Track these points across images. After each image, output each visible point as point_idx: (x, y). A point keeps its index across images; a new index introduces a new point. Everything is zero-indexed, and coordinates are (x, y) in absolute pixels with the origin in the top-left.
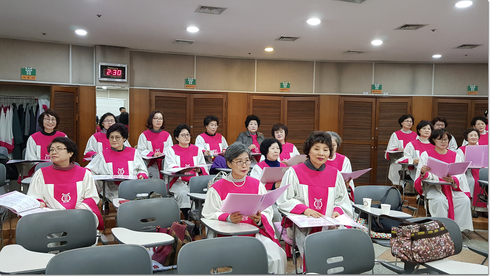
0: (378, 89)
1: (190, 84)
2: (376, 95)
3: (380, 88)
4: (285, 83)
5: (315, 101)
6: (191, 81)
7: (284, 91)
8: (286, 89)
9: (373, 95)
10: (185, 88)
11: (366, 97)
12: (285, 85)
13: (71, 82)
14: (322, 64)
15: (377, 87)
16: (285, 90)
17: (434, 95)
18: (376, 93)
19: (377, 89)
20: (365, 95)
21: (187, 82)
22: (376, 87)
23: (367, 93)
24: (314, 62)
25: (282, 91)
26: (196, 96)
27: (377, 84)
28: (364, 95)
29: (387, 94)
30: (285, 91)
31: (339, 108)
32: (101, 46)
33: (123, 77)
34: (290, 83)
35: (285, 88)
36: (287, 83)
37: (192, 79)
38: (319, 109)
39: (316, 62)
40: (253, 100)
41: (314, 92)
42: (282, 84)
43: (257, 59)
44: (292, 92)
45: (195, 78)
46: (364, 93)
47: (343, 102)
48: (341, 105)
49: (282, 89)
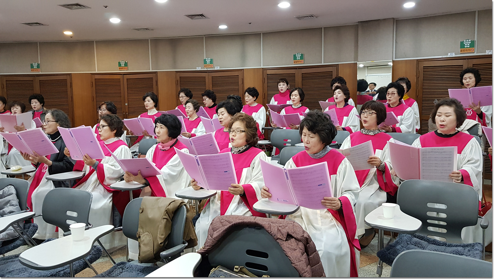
1: (34, 68)
2: (208, 69)
3: (211, 62)
4: (122, 61)
5: (152, 78)
6: (35, 66)
7: (122, 70)
9: (206, 69)
10: (31, 72)
11: (200, 72)
12: (123, 64)
14: (156, 42)
15: (208, 61)
17: (263, 66)
18: (208, 67)
19: (208, 64)
20: (199, 70)
21: (32, 66)
23: (200, 68)
24: (148, 40)
26: (42, 78)
27: (208, 59)
28: (197, 70)
29: (219, 68)
31: (177, 84)
34: (127, 62)
35: (123, 66)
37: (37, 63)
38: (157, 84)
39: (150, 40)
40: (95, 79)
41: (151, 69)
42: (119, 63)
43: (96, 41)
44: (130, 70)
45: (39, 63)
46: (197, 68)
47: (178, 78)
48: (177, 81)
49: (120, 67)
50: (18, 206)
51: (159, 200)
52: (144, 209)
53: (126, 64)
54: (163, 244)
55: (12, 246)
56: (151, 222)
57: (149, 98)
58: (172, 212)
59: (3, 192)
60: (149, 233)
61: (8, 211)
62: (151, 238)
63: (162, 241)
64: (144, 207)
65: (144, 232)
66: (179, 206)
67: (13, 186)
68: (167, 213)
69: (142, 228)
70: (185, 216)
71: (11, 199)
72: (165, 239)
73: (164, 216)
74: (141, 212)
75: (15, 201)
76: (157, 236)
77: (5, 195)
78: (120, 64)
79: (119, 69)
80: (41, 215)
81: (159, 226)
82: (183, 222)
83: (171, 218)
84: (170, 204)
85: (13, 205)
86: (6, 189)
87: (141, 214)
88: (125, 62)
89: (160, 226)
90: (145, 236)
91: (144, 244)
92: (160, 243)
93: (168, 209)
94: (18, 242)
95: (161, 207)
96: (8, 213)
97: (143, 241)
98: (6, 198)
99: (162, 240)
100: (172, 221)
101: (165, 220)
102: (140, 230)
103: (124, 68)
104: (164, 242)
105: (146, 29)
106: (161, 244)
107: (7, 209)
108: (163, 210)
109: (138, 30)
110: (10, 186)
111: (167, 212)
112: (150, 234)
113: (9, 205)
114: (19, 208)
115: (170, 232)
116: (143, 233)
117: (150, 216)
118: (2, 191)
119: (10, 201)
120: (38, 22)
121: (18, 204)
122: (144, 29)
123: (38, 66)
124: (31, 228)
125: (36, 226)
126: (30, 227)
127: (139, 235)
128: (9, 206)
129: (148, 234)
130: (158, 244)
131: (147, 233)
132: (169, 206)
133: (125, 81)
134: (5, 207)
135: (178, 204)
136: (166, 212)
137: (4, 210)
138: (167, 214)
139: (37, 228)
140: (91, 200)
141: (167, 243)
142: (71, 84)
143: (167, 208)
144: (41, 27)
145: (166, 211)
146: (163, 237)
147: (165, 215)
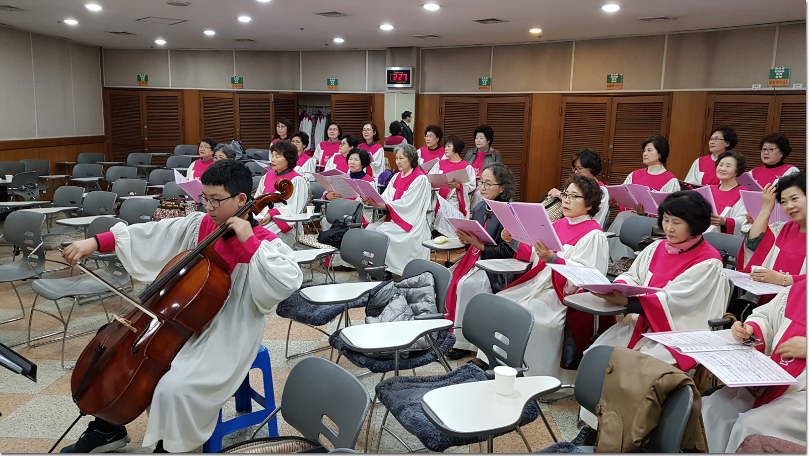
0: (781, 77)
1: (483, 85)
2: (776, 89)
4: (615, 74)
5: (662, 103)
6: (485, 81)
7: (612, 88)
8: (616, 84)
9: (773, 89)
10: (478, 91)
11: (758, 93)
12: (614, 78)
13: (367, 90)
14: (680, 39)
16: (613, 86)
18: (777, 85)
19: (779, 78)
20: (756, 89)
21: (480, 82)
22: (777, 74)
23: (760, 85)
24: (665, 35)
25: (609, 88)
26: (491, 100)
27: (779, 68)
28: (753, 89)
30: (615, 87)
31: (707, 116)
32: (390, 48)
33: (408, 83)
34: (621, 75)
35: (614, 82)
36: (617, 74)
37: (487, 78)
38: (669, 115)
39: (669, 35)
40: (567, 103)
41: (662, 87)
42: (609, 76)
43: (576, 42)
44: (625, 89)
45: (491, 77)
46: (753, 85)
47: (712, 105)
48: (709, 110)
49: (609, 84)
50: (435, 304)
51: (643, 360)
52: (614, 368)
53: (620, 79)
54: (639, 444)
55: (421, 360)
56: (623, 395)
57: (651, 146)
58: (666, 393)
59: (419, 280)
60: (618, 413)
61: (421, 309)
62: (619, 425)
63: (639, 439)
64: (615, 365)
65: (610, 409)
66: (679, 384)
67: (431, 274)
68: (655, 390)
69: (607, 399)
70: (689, 407)
71: (427, 292)
72: (644, 436)
73: (649, 395)
74: (609, 372)
75: (432, 297)
76: (631, 426)
77: (421, 285)
78: (609, 79)
79: (608, 87)
80: (461, 328)
81: (636, 410)
82: (685, 417)
83: (662, 402)
84: (662, 376)
85: (428, 301)
86: (422, 276)
87: (609, 375)
88: (619, 75)
89: (639, 409)
90: (611, 417)
91: (607, 432)
92: (635, 440)
93: (658, 384)
94: (428, 356)
95: (646, 376)
96: (421, 310)
97: (606, 424)
98: (421, 288)
99: (640, 437)
100: (662, 406)
101: (650, 402)
102: (603, 402)
103: (616, 85)
104: (643, 440)
105: (664, 18)
106: (636, 442)
107: (421, 305)
108: (649, 383)
109: (649, 20)
110: (428, 273)
111: (655, 388)
112: (619, 417)
113: (423, 299)
114: (436, 306)
115: (656, 425)
116: (608, 410)
117: (624, 385)
118: (418, 277)
119: (425, 294)
120: (495, 18)
121: (435, 302)
122: (660, 18)
123: (489, 83)
124: (447, 339)
125: (453, 338)
126: (446, 337)
127: (601, 411)
128: (423, 301)
129: (616, 414)
130: (632, 440)
131: (614, 413)
132: (661, 379)
133: (615, 106)
134: (420, 301)
135: (678, 381)
136: (653, 388)
137: (417, 304)
138: (654, 393)
139: (455, 341)
140: (531, 326)
141: (647, 442)
142: (530, 109)
143: (657, 382)
144: (499, 24)
145: (654, 386)
146: (642, 431)
147: (651, 394)
